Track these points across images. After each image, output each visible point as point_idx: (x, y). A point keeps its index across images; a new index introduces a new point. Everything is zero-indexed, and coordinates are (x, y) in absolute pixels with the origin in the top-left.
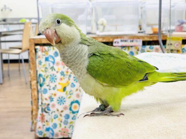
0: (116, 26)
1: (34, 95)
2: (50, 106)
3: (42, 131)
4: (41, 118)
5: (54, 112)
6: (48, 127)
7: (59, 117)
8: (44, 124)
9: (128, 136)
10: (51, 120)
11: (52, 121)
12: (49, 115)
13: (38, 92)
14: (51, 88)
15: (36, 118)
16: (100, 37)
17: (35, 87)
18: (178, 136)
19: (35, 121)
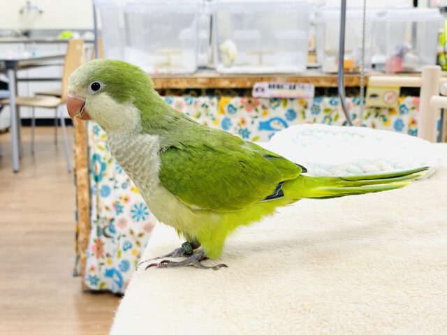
0: (260, 54)
1: (83, 200)
2: (115, 223)
3: (98, 277)
4: (96, 249)
5: (124, 236)
6: (109, 267)
7: (135, 246)
8: (101, 260)
9: (225, 313)
10: (116, 254)
11: (119, 256)
12: (113, 242)
13: (90, 192)
14: (119, 185)
15: (85, 248)
16: (225, 79)
17: (84, 182)
18: (323, 315)
19: (83, 256)
